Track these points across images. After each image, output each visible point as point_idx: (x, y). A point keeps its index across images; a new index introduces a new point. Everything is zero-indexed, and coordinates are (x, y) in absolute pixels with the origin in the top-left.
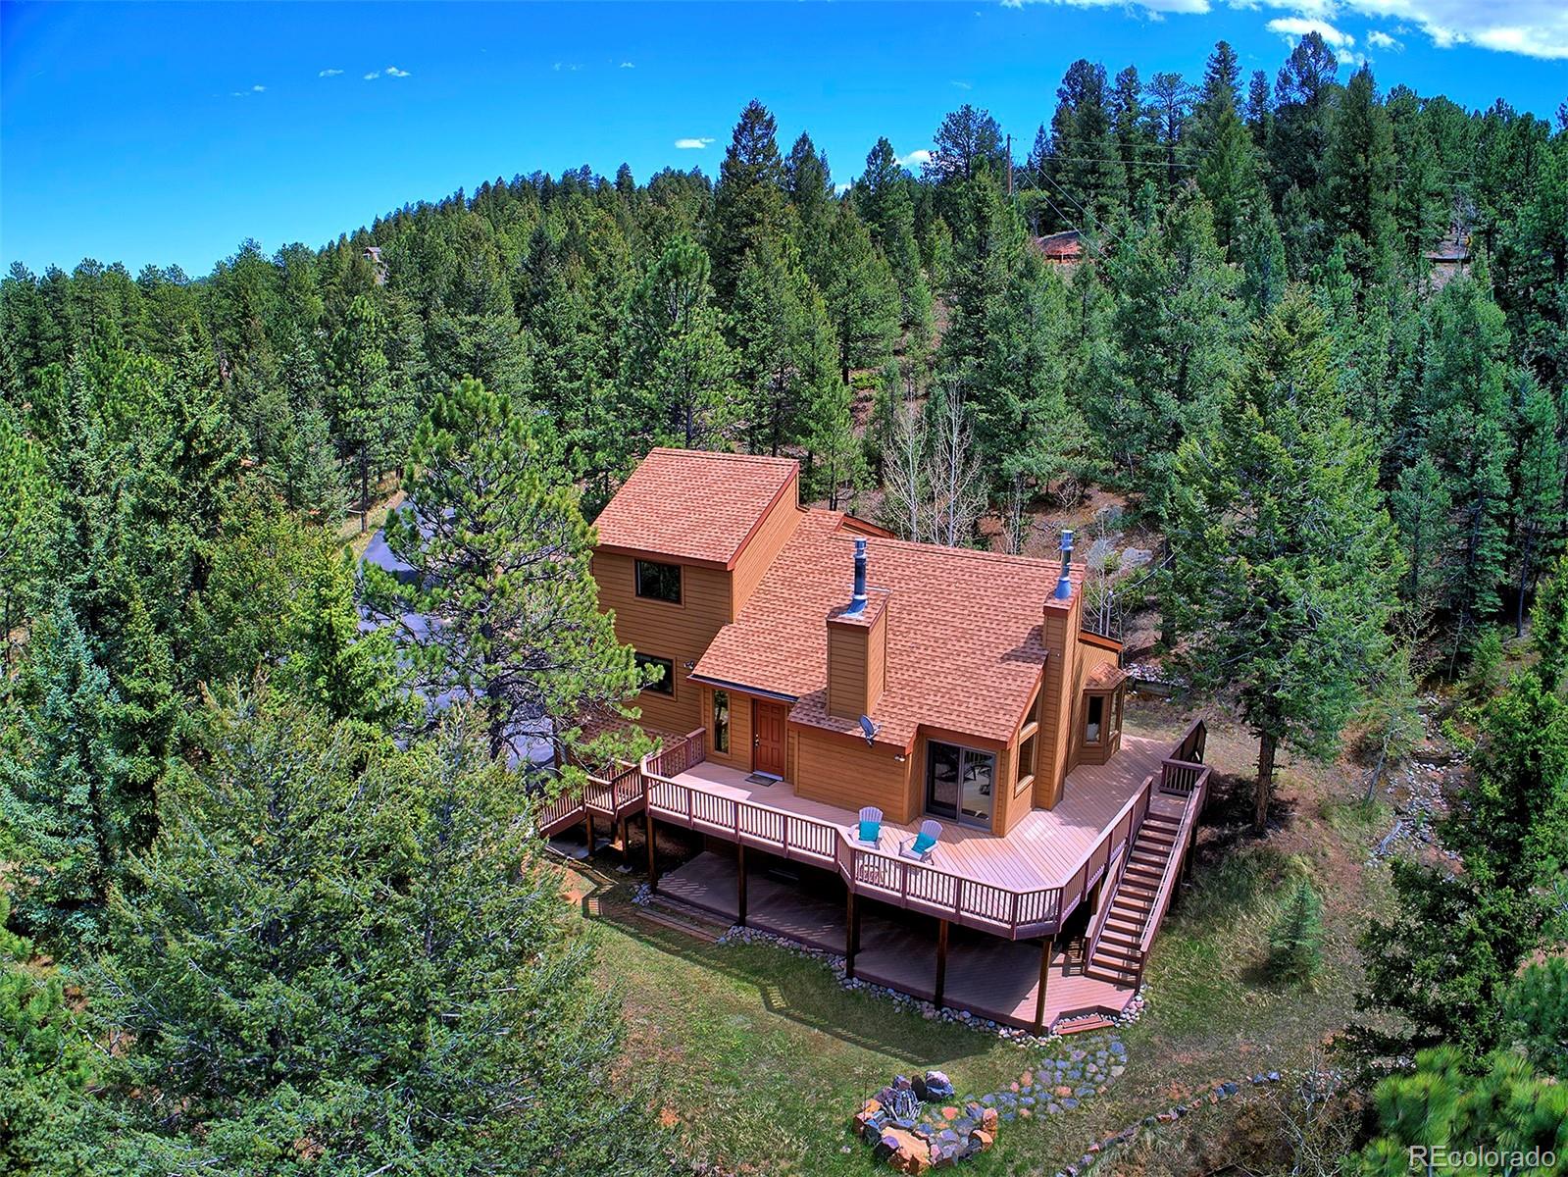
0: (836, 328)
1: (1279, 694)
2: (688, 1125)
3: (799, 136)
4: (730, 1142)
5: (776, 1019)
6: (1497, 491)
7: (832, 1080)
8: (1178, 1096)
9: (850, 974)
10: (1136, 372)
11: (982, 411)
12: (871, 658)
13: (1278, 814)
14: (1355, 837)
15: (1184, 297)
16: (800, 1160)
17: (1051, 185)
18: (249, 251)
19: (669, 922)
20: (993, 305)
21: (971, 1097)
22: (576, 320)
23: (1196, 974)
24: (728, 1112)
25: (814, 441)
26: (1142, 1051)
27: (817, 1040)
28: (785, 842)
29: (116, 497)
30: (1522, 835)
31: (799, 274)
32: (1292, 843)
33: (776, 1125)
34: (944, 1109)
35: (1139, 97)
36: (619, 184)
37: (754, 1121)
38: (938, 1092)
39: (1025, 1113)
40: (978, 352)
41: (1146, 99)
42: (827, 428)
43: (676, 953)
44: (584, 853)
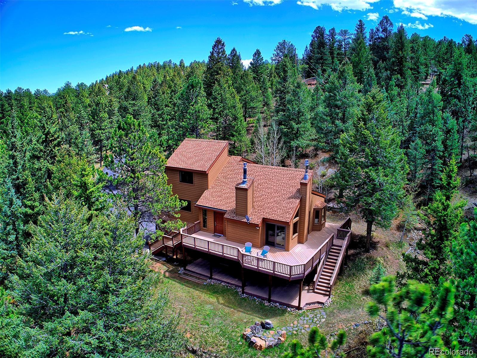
0: (242, 105)
1: (371, 208)
2: (193, 336)
3: (232, 49)
4: (206, 341)
5: (220, 306)
6: (439, 149)
7: (237, 323)
8: (341, 327)
9: (243, 293)
10: (330, 115)
11: (285, 128)
12: (249, 198)
13: (374, 245)
14: (397, 252)
15: (343, 92)
16: (226, 346)
17: (309, 64)
18: (68, 85)
19: (190, 278)
20: (288, 97)
21: (279, 328)
22: (165, 103)
23: (348, 292)
24: (205, 333)
25: (235, 138)
26: (331, 314)
27: (233, 312)
28: (223, 253)
29: (25, 153)
30: (441, 244)
31: (232, 89)
32: (378, 255)
33: (219, 336)
34: (270, 332)
35: (336, 37)
36: (180, 65)
37: (213, 335)
38: (269, 326)
39: (295, 332)
40: (284, 111)
41: (338, 37)
42: (239, 134)
43: (191, 288)
44: (164, 259)
